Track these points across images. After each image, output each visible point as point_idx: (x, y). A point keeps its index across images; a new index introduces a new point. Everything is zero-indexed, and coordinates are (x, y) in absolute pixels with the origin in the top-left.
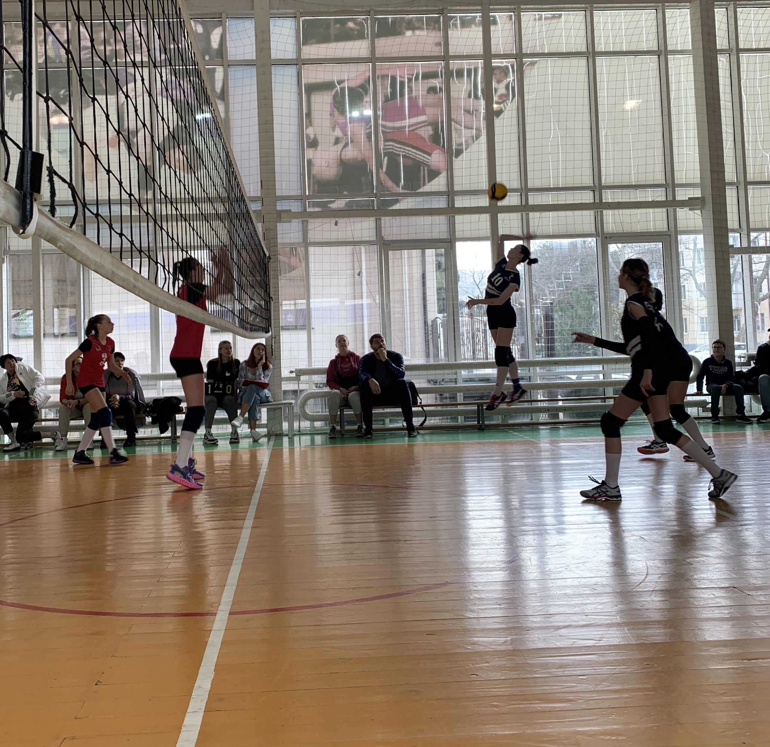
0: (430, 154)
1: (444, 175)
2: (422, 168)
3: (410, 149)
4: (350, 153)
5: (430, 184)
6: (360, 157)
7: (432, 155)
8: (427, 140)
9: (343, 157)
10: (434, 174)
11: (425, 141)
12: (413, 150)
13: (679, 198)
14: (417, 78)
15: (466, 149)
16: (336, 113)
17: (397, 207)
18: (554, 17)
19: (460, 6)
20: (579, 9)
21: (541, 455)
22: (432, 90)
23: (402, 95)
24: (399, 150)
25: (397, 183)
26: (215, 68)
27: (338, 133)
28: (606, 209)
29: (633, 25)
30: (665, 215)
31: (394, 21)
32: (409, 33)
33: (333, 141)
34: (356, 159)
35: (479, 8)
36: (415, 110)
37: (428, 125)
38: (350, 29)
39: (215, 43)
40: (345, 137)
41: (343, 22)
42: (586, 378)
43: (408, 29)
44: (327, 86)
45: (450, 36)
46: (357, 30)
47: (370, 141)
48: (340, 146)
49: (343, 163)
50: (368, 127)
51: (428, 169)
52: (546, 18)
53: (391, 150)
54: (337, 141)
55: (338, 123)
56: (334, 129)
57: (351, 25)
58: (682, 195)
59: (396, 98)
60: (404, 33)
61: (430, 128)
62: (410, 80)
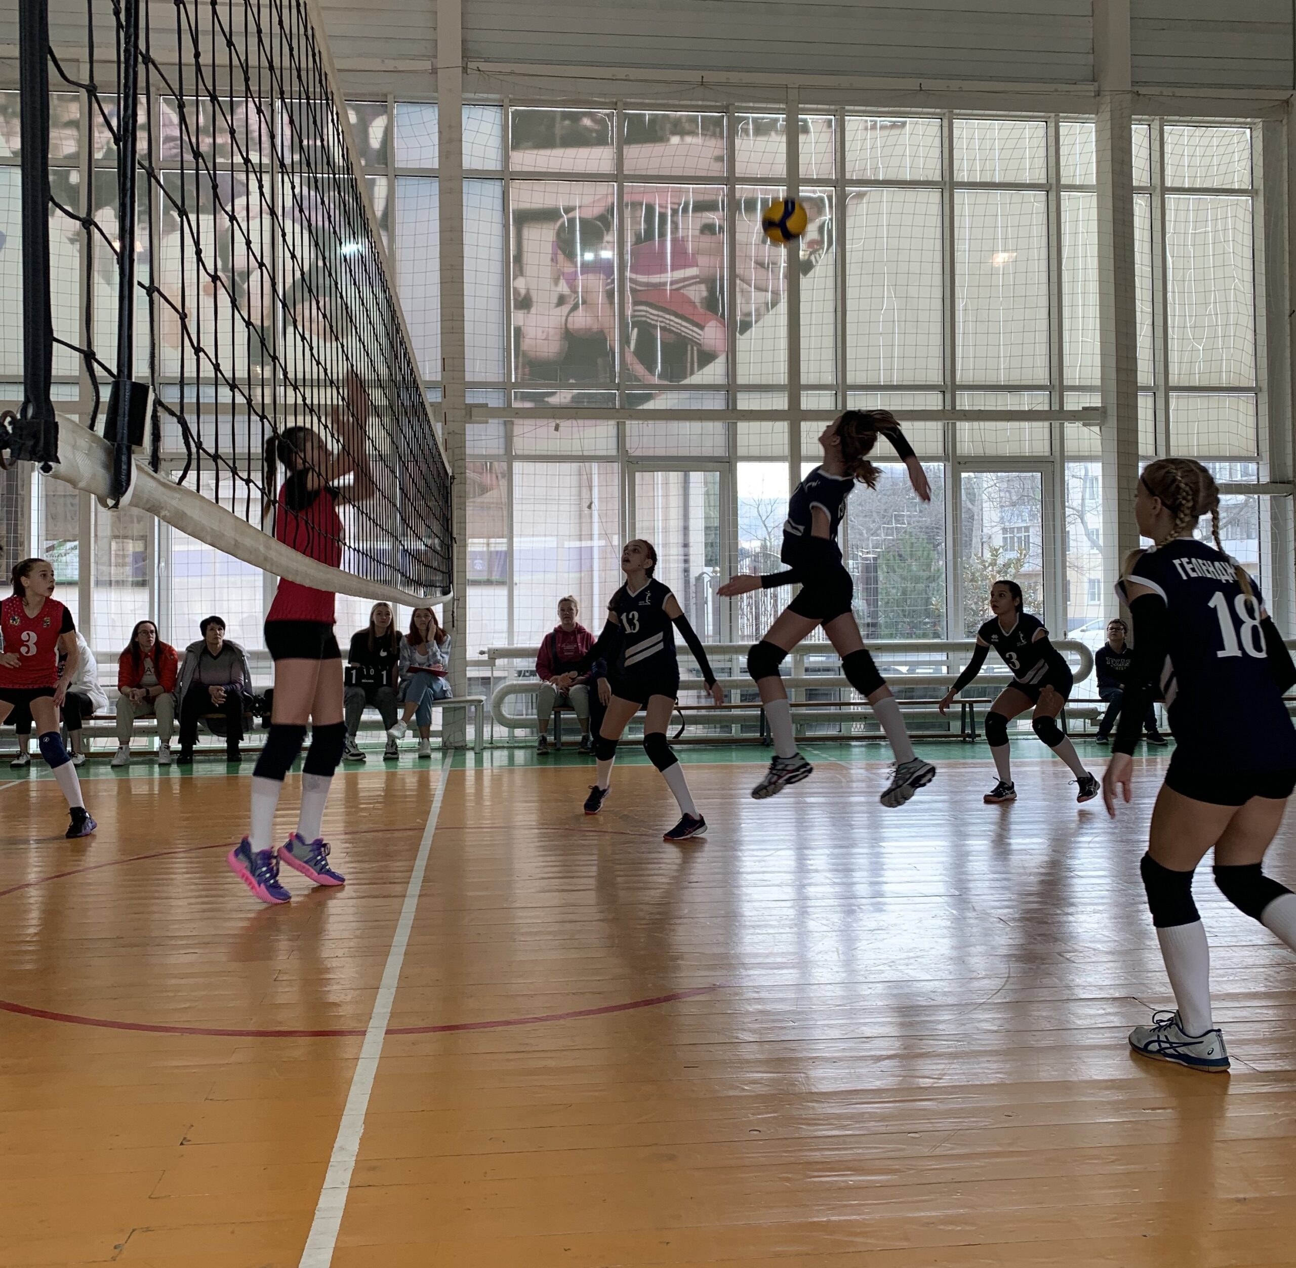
0: (702, 328)
1: (721, 360)
2: (689, 348)
3: (672, 318)
4: (581, 320)
5: (700, 372)
6: (595, 327)
7: (706, 329)
8: (698, 305)
9: (570, 326)
10: (707, 358)
11: (695, 307)
12: (677, 320)
13: (1068, 407)
14: (685, 210)
15: (756, 322)
16: (561, 257)
17: (650, 405)
18: (894, 126)
19: (754, 102)
20: (932, 116)
21: (851, 788)
22: (708, 229)
23: (662, 235)
24: (656, 318)
25: (651, 368)
26: (374, 179)
27: (563, 288)
28: (960, 420)
29: (1010, 144)
30: (1047, 431)
31: (654, 119)
32: (675, 140)
33: (555, 300)
34: (590, 329)
35: (782, 106)
36: (681, 258)
37: (699, 283)
38: (586, 128)
39: (375, 141)
40: (573, 296)
41: (575, 117)
42: (923, 672)
43: (674, 133)
44: (547, 215)
45: (737, 147)
46: (597, 131)
47: (612, 303)
48: (566, 309)
49: (569, 335)
50: (609, 281)
51: (698, 350)
52: (883, 128)
53: (644, 319)
54: (561, 300)
55: (563, 274)
56: (556, 281)
57: (587, 122)
58: (1073, 402)
59: (653, 238)
60: (668, 140)
61: (703, 287)
62: (675, 212)
